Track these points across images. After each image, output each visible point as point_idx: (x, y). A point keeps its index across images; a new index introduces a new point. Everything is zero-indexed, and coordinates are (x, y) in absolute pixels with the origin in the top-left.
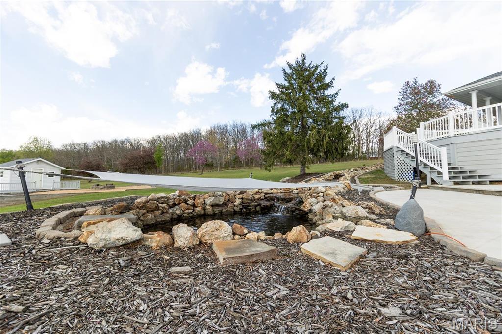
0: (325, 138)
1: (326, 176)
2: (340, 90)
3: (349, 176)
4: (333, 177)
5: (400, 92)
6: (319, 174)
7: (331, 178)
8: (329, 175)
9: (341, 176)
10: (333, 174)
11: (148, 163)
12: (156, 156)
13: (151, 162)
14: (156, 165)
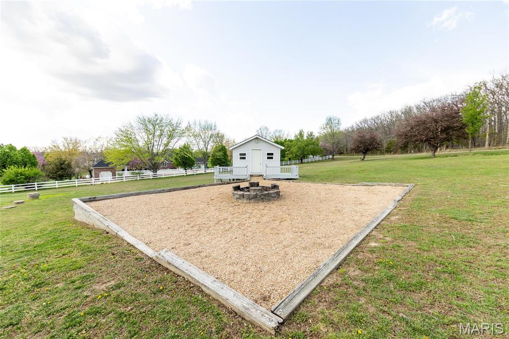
11: (446, 130)
12: (464, 117)
13: (452, 128)
14: (467, 130)
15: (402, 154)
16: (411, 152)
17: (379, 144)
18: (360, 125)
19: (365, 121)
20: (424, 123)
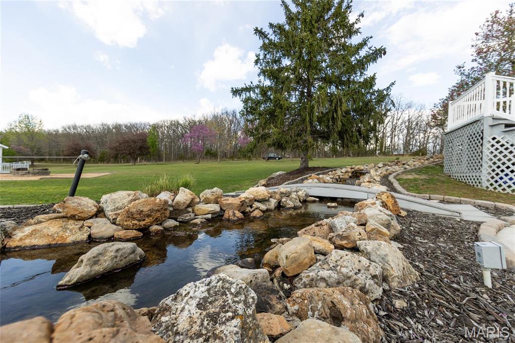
0: (341, 105)
1: (339, 172)
2: (371, 37)
3: (378, 173)
4: (350, 174)
5: (477, 34)
6: (328, 168)
7: (346, 176)
8: (344, 170)
9: (364, 174)
10: (349, 170)
11: (141, 148)
12: (149, 141)
13: (144, 148)
14: (150, 151)
15: (114, 163)
16: (121, 162)
17: (94, 153)
18: (67, 130)
19: (75, 127)
20: (128, 142)
